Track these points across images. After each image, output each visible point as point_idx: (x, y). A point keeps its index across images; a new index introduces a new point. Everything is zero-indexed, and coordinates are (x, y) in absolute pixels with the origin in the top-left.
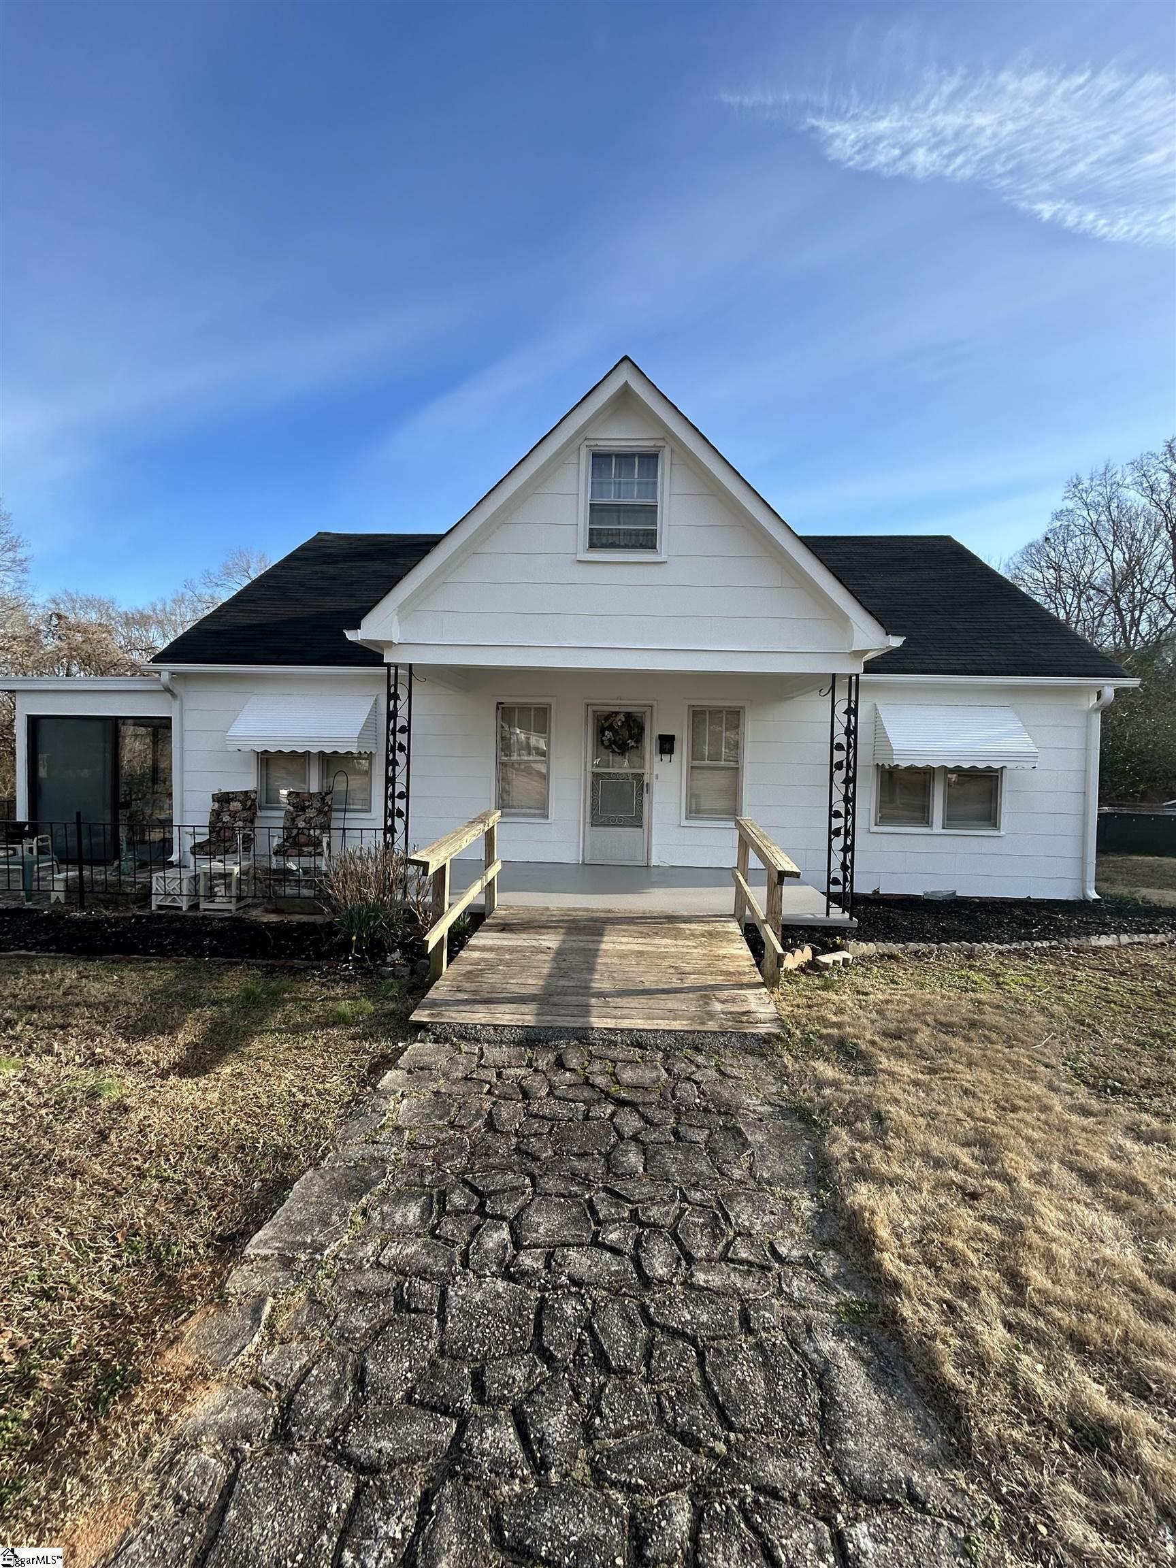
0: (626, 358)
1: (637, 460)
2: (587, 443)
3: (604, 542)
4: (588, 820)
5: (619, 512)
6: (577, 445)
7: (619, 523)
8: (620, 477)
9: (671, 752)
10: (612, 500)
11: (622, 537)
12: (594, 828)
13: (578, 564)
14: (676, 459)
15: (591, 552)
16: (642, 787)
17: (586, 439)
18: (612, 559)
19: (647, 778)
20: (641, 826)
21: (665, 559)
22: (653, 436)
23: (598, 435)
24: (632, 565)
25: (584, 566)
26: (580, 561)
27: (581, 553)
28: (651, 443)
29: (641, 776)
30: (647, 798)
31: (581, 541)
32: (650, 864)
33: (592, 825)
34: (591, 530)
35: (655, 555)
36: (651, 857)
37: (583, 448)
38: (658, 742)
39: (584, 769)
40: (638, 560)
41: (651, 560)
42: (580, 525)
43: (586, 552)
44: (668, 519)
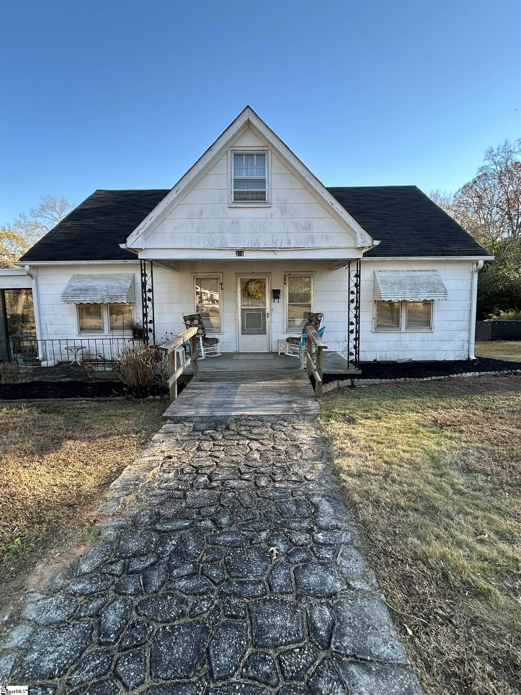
0: (248, 107)
1: (255, 156)
2: (232, 149)
3: (241, 197)
4: (240, 331)
5: (248, 182)
6: (227, 149)
7: (248, 188)
8: (247, 166)
9: (278, 298)
10: (244, 176)
11: (249, 195)
12: (243, 336)
13: (229, 208)
14: (274, 157)
15: (235, 203)
16: (265, 315)
17: (230, 147)
18: (245, 206)
19: (268, 311)
20: (265, 334)
21: (270, 205)
22: (262, 145)
23: (236, 145)
24: (254, 209)
25: (232, 210)
26: (230, 207)
27: (230, 203)
28: (262, 149)
29: (264, 310)
30: (268, 320)
31: (230, 197)
32: (270, 351)
33: (242, 334)
34: (235, 192)
35: (266, 203)
36: (271, 348)
37: (229, 152)
38: (272, 293)
39: (237, 307)
40: (258, 206)
41: (263, 206)
42: (230, 189)
43: (233, 203)
44: (271, 186)
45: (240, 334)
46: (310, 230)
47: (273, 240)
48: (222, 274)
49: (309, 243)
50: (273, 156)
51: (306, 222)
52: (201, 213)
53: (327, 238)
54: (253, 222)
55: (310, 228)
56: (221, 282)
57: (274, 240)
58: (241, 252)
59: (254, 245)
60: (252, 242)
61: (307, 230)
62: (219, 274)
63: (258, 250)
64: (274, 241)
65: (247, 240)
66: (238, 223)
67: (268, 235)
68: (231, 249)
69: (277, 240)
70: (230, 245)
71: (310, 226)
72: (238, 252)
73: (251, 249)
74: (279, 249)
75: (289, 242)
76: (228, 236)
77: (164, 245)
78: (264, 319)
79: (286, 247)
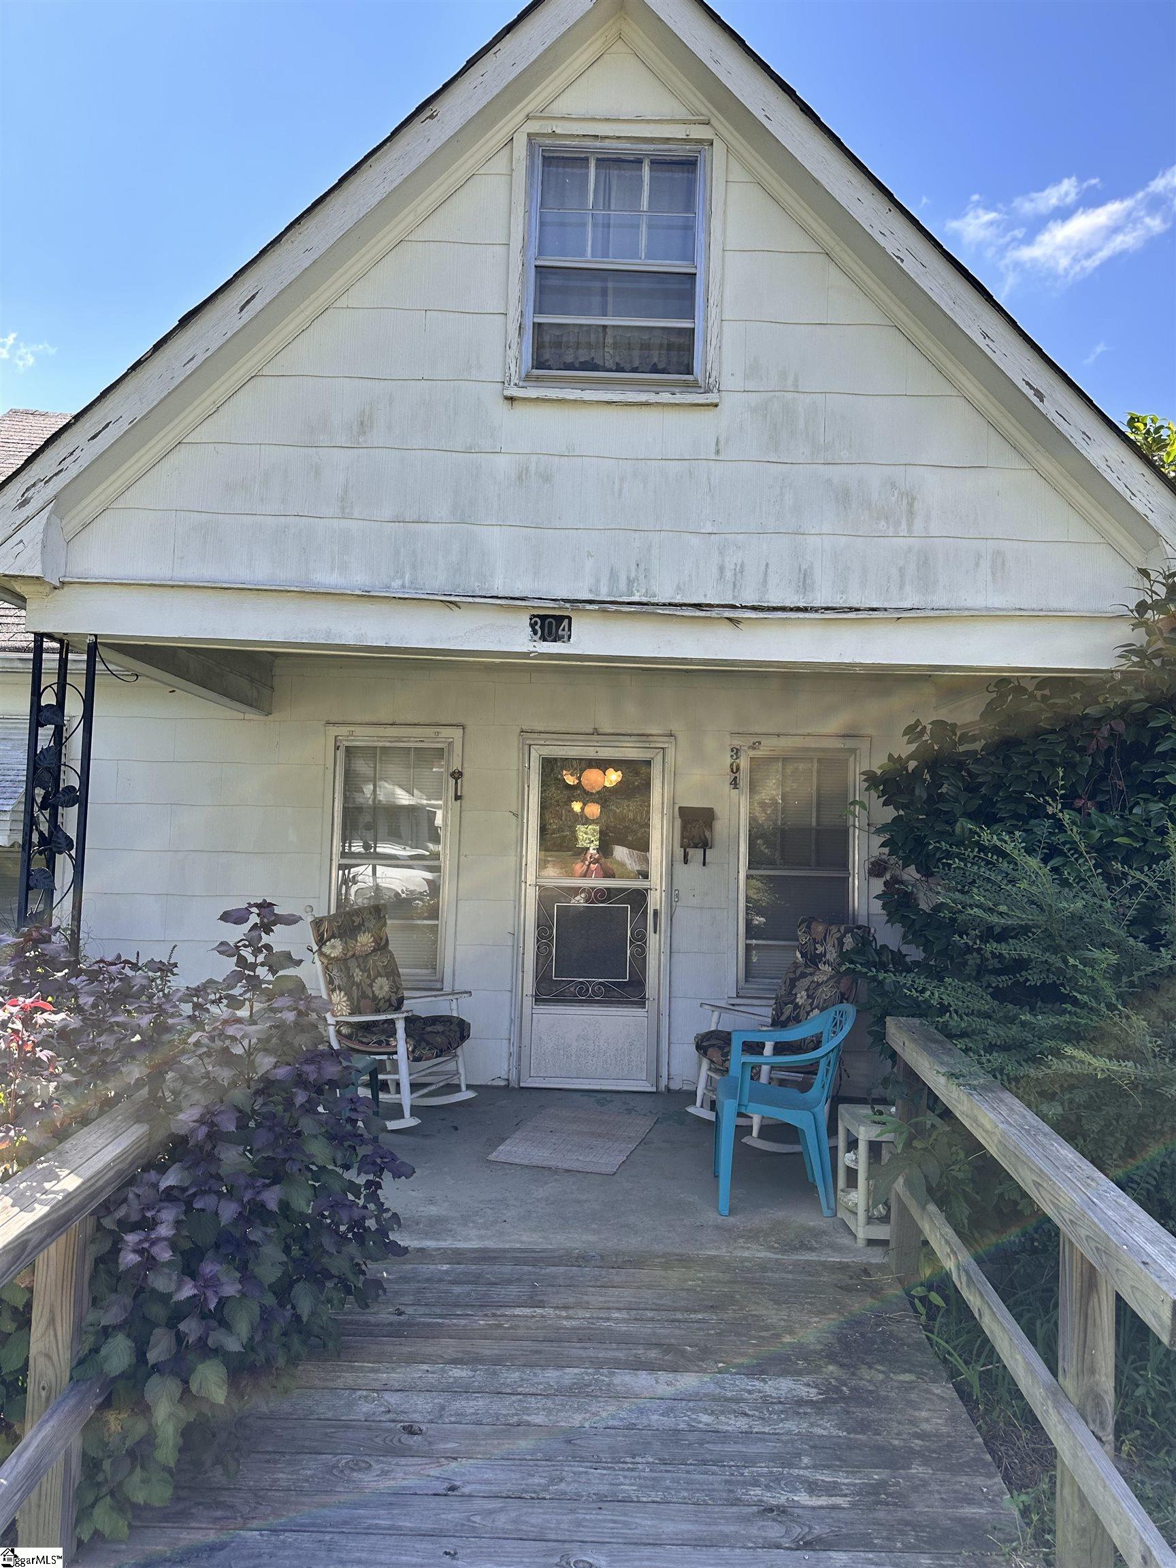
1: (646, 170)
3: (570, 354)
4: (529, 987)
5: (604, 286)
6: (512, 125)
7: (605, 315)
8: (607, 208)
9: (705, 845)
10: (588, 260)
11: (612, 345)
12: (542, 1007)
13: (507, 403)
14: (737, 173)
15: (538, 379)
16: (644, 919)
17: (528, 117)
18: (589, 395)
19: (655, 900)
20: (641, 1003)
21: (712, 398)
22: (682, 113)
23: (559, 107)
24: (634, 411)
25: (520, 410)
26: (511, 399)
27: (515, 380)
28: (678, 132)
29: (639, 897)
30: (654, 942)
31: (513, 353)
32: (662, 1088)
33: (538, 1000)
34: (538, 327)
35: (694, 386)
36: (665, 1074)
37: (521, 142)
38: (678, 823)
39: (520, 879)
40: (652, 398)
41: (679, 398)
42: (514, 314)
43: (528, 378)
44: (720, 305)
45: (528, 1001)
46: (910, 525)
47: (722, 569)
48: (459, 731)
49: (908, 588)
50: (735, 166)
51: (893, 485)
52: (364, 424)
53: (999, 564)
54: (622, 479)
55: (911, 513)
56: (456, 765)
57: (729, 567)
58: (559, 619)
59: (623, 586)
60: (613, 575)
61: (898, 523)
62: (446, 732)
63: (645, 609)
64: (729, 574)
65: (589, 564)
66: (546, 478)
67: (694, 540)
68: (511, 602)
69: (740, 570)
70: (499, 585)
71: (911, 505)
72: (543, 618)
73: (607, 608)
74: (753, 615)
75: (805, 581)
76: (494, 538)
77: (160, 570)
78: (641, 937)
79: (788, 604)
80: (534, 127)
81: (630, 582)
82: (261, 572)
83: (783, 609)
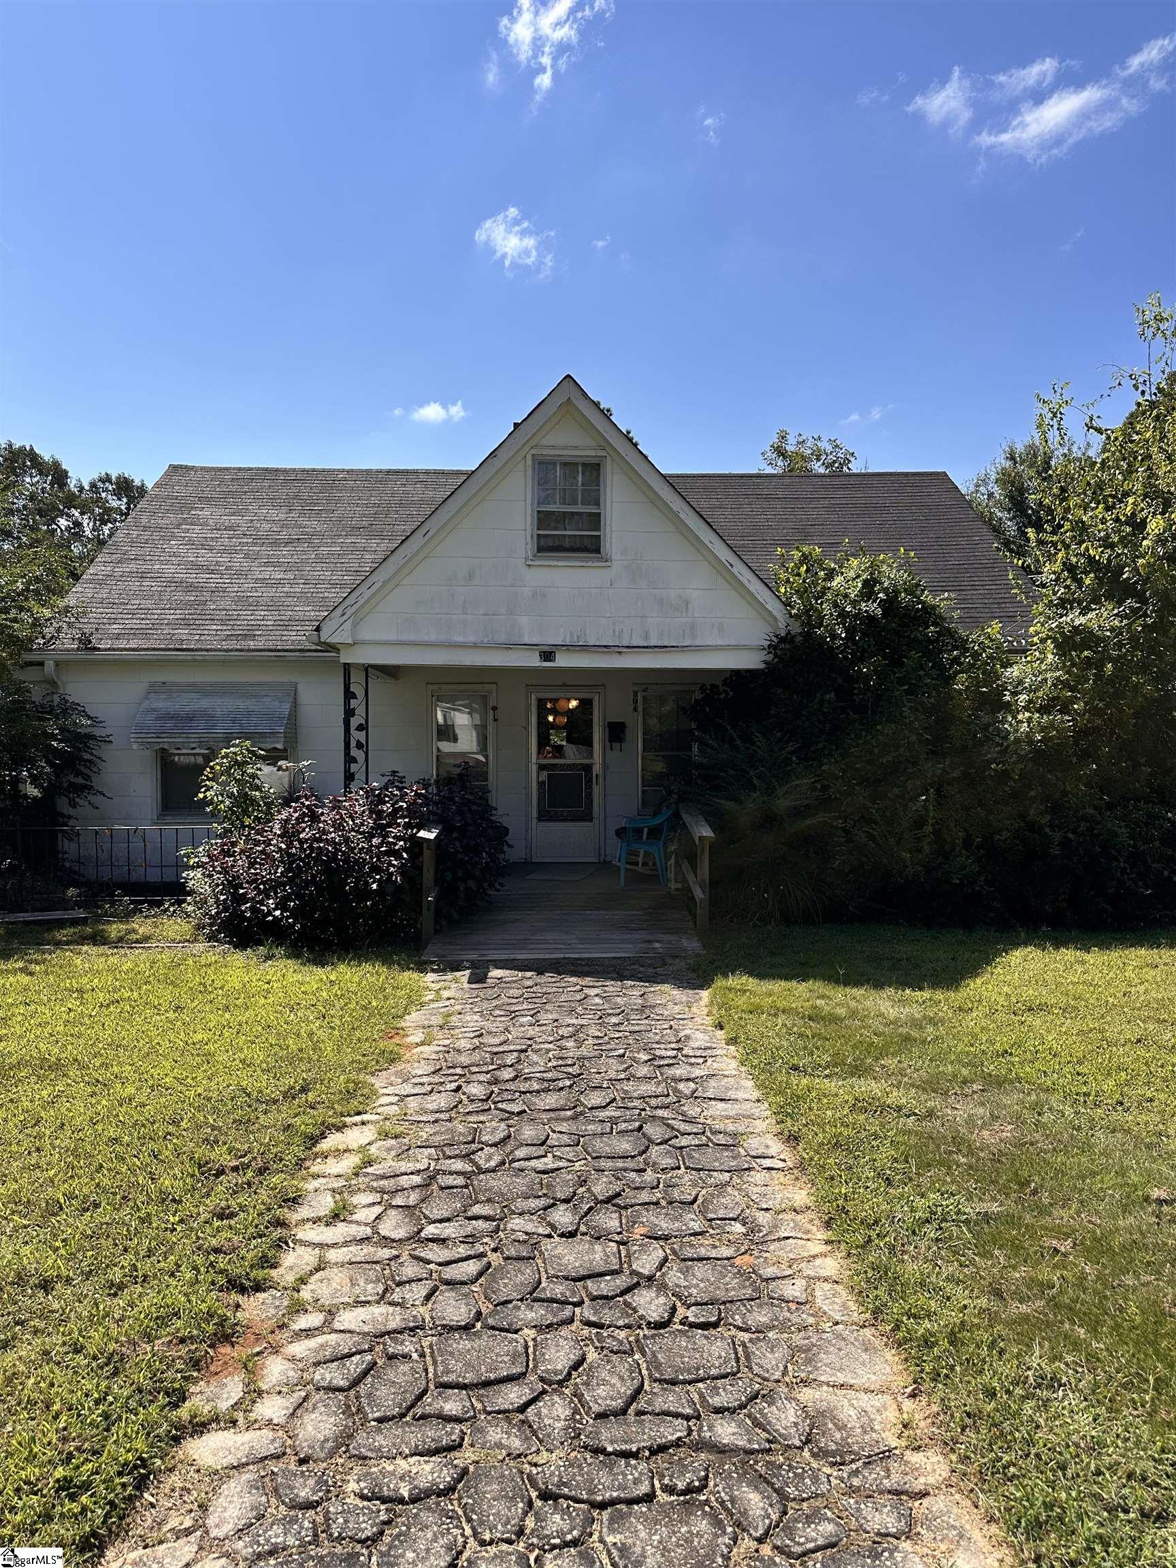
0: (568, 376)
1: (580, 468)
3: (552, 546)
4: (535, 813)
5: (564, 517)
6: (526, 453)
7: (565, 529)
8: (565, 485)
9: (621, 740)
10: (558, 507)
11: (567, 542)
12: (542, 824)
13: (527, 568)
15: (539, 557)
16: (591, 779)
17: (532, 449)
18: (560, 563)
19: (597, 769)
20: (591, 820)
21: (608, 563)
22: (594, 445)
23: (545, 442)
24: (578, 569)
25: (532, 569)
26: (529, 566)
27: (530, 557)
28: (590, 453)
29: (588, 768)
30: (596, 790)
31: (529, 546)
32: (602, 860)
33: (541, 818)
34: (539, 535)
35: (599, 559)
36: (603, 852)
37: (529, 457)
38: (607, 730)
39: (528, 761)
40: (585, 564)
41: (596, 564)
42: (529, 531)
43: (535, 556)
44: (611, 525)
45: (535, 821)
46: (687, 613)
47: (614, 631)
48: (495, 686)
49: (686, 638)
50: (616, 469)
51: (680, 597)
52: (471, 576)
53: (721, 628)
54: (574, 596)
55: (687, 608)
56: (493, 703)
57: (617, 630)
58: (551, 653)
59: (575, 639)
60: (572, 635)
61: (682, 612)
62: (487, 687)
63: (585, 648)
64: (617, 634)
65: (562, 630)
66: (544, 596)
67: (603, 621)
68: (532, 646)
69: (622, 632)
70: (527, 640)
71: (687, 604)
72: (544, 652)
73: (569, 648)
74: (625, 650)
75: (646, 636)
76: (524, 620)
77: (392, 637)
78: (590, 786)
79: (640, 645)
80: (534, 451)
81: (578, 637)
82: (433, 637)
83: (638, 647)
